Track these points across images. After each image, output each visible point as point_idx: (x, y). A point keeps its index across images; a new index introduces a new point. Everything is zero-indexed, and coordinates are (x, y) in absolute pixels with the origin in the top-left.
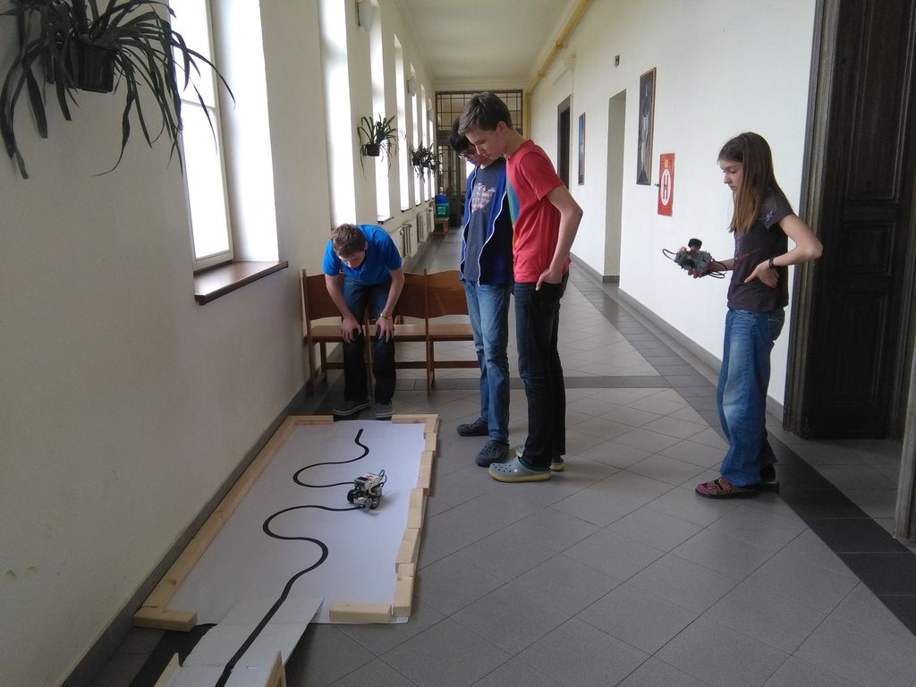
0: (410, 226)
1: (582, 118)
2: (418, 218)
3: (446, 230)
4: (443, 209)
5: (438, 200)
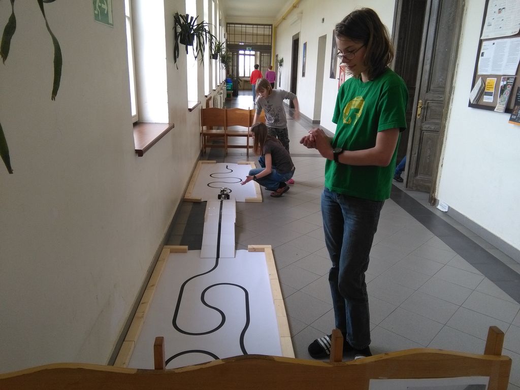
1: (305, 45)
4: (230, 86)
5: (227, 81)
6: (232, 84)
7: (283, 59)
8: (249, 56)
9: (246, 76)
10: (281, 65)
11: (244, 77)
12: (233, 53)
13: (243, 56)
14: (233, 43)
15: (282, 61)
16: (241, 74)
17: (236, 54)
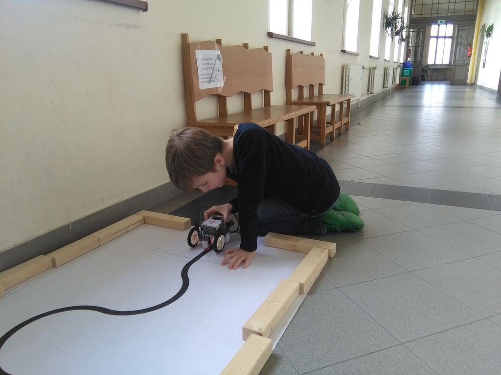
0: (375, 68)
2: (386, 71)
3: (407, 84)
4: (407, 72)
5: (405, 65)
6: (411, 69)
7: (492, 26)
8: (443, 39)
9: (437, 63)
10: (489, 35)
11: (434, 65)
12: (418, 30)
13: (435, 39)
14: (420, 16)
15: (491, 28)
16: (430, 61)
17: (422, 30)
